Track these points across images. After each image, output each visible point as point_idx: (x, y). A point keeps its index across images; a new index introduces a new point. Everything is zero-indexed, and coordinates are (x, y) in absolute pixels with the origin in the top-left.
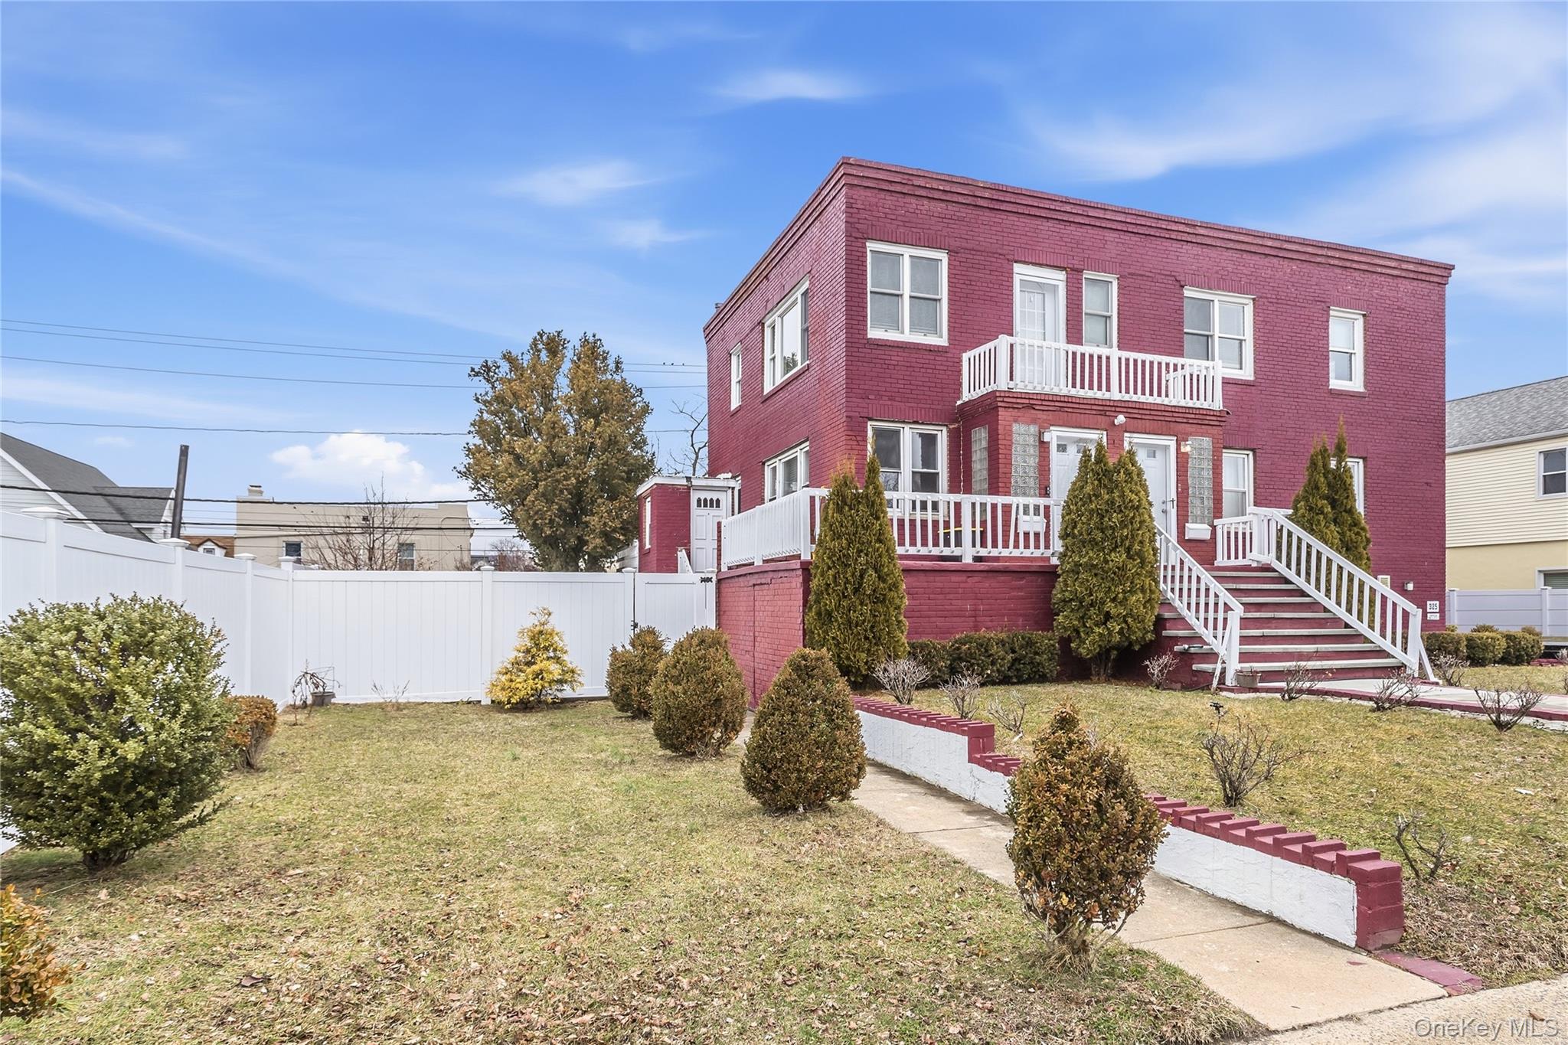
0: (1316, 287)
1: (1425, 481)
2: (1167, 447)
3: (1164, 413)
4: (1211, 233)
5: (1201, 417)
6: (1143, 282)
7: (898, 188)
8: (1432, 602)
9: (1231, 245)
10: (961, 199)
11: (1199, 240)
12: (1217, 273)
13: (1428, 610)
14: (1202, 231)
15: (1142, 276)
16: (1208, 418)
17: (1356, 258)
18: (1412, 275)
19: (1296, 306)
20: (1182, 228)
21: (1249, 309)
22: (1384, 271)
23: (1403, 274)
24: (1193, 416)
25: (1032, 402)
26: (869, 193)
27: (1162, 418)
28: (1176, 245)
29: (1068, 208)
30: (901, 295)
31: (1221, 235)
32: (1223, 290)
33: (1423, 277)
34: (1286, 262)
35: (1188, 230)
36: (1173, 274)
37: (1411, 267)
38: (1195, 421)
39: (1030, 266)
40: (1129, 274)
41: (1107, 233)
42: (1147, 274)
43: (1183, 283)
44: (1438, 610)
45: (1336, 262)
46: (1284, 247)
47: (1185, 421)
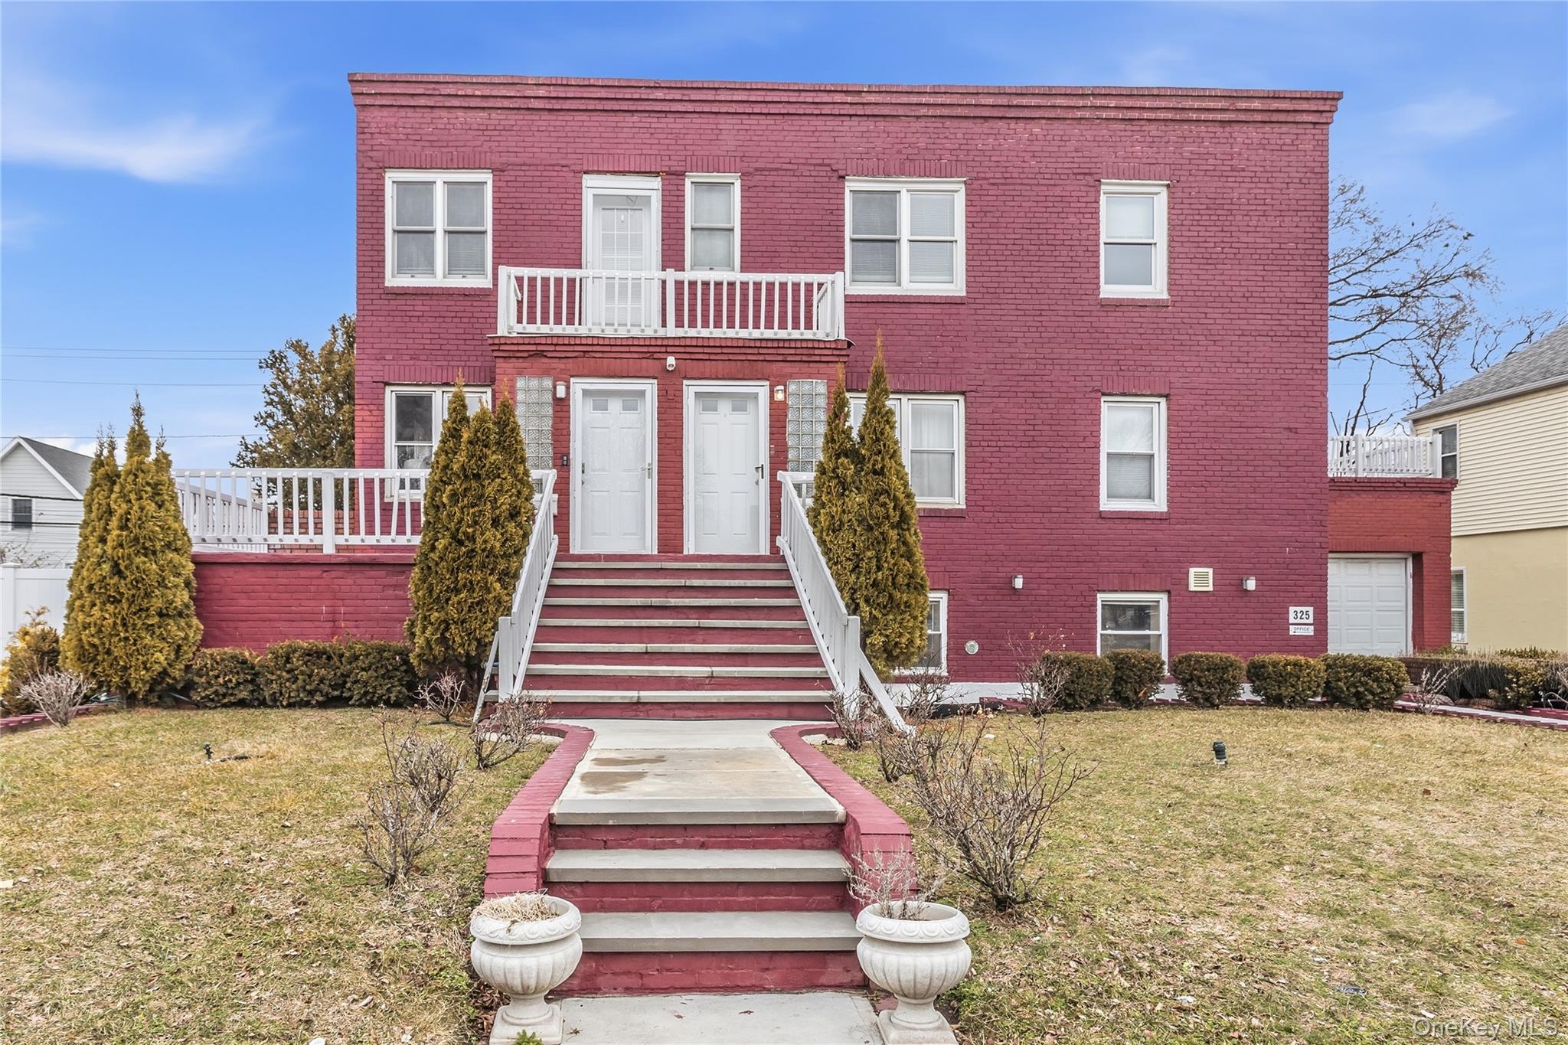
0: (1074, 154)
1: (1286, 425)
2: (755, 396)
3: (743, 350)
4: (888, 99)
5: (805, 351)
6: (779, 179)
7: (422, 101)
8: (1299, 609)
9: (923, 111)
10: (506, 103)
11: (869, 111)
12: (899, 152)
13: (1292, 620)
14: (872, 98)
15: (776, 169)
16: (817, 352)
17: (1147, 104)
18: (1258, 117)
19: (1038, 185)
20: (838, 98)
21: (960, 200)
22: (1211, 116)
23: (1242, 117)
24: (792, 351)
25: (540, 348)
26: (385, 112)
27: (743, 357)
28: (832, 122)
29: (659, 94)
30: (433, 232)
31: (905, 99)
32: (910, 175)
33: (1282, 117)
34: (1021, 124)
35: (849, 99)
36: (826, 161)
37: (1256, 104)
38: (798, 358)
39: (609, 176)
40: (757, 169)
41: (722, 119)
42: (785, 166)
43: (842, 173)
44: (1311, 621)
45: (1112, 114)
46: (1015, 103)
47: (780, 358)
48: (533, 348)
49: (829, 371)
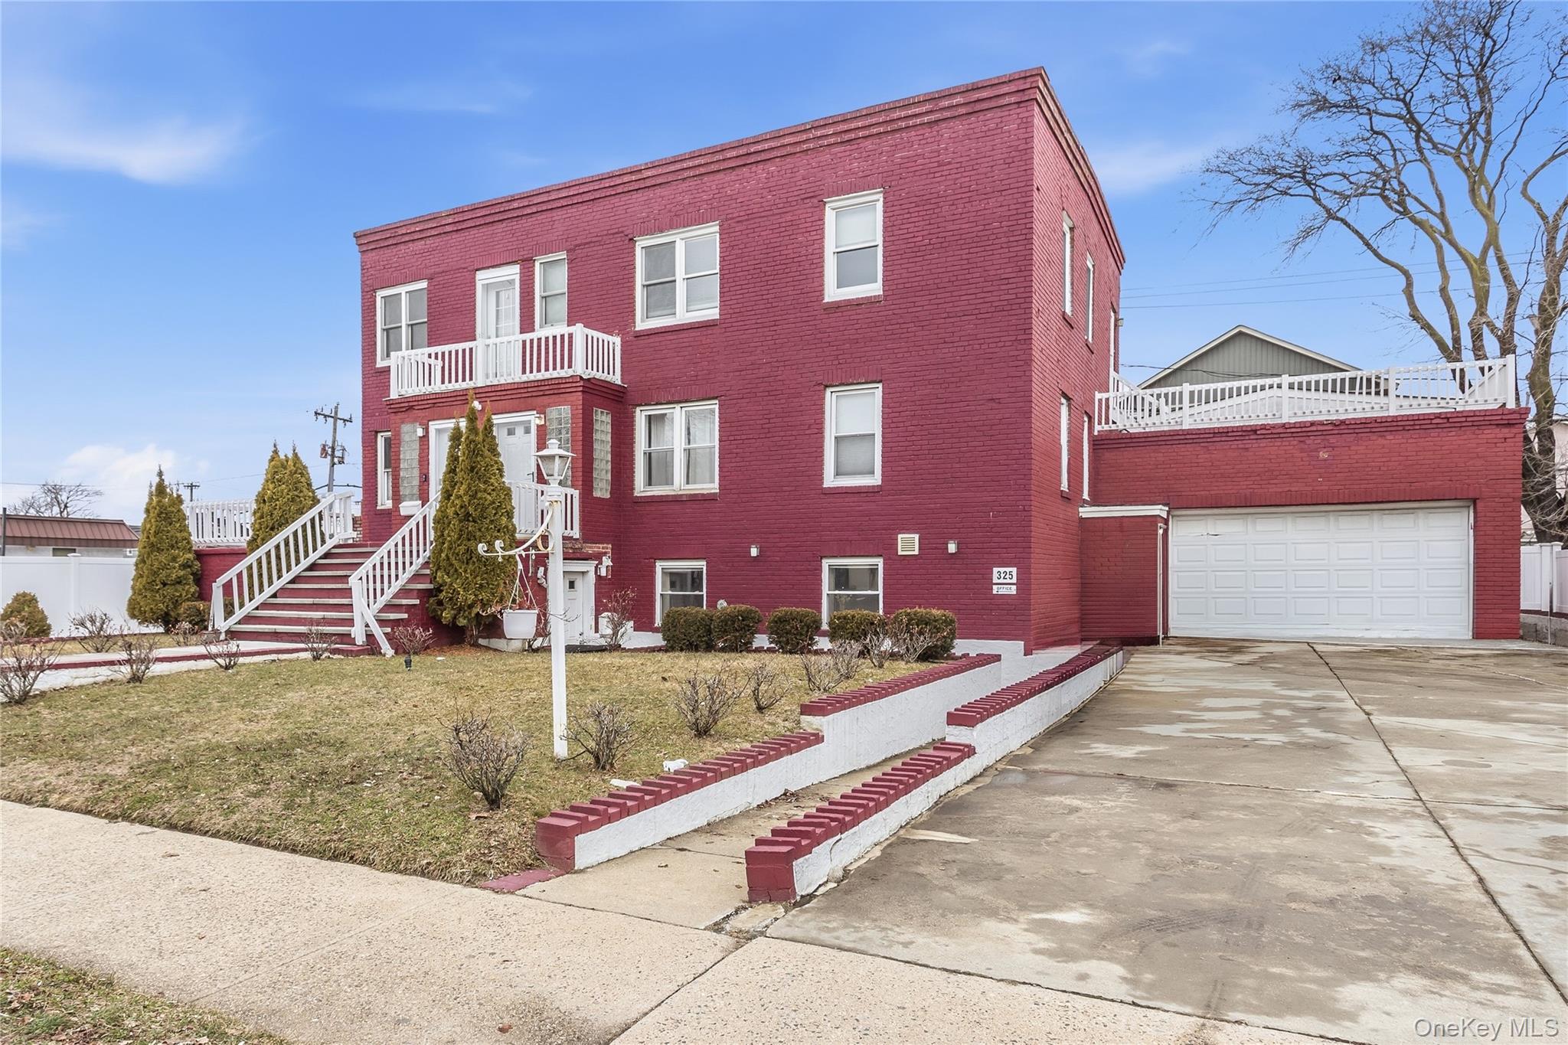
0: (803, 182)
1: (989, 397)
3: (519, 391)
4: (660, 171)
5: (556, 387)
6: (590, 249)
7: (391, 242)
8: (1002, 570)
9: (686, 174)
10: (434, 232)
11: (648, 183)
12: (670, 211)
13: (995, 580)
14: (649, 173)
15: (587, 243)
16: (562, 386)
17: (860, 124)
18: (962, 110)
19: (773, 215)
20: (626, 179)
21: (716, 239)
22: (918, 121)
23: (947, 114)
24: (547, 387)
25: (411, 404)
26: (374, 253)
27: (519, 396)
28: (624, 198)
29: (515, 205)
30: (401, 327)
31: (672, 168)
32: (677, 228)
33: (985, 105)
34: (761, 166)
35: (634, 178)
36: (620, 230)
37: (959, 100)
38: (552, 392)
39: (491, 270)
40: (576, 246)
41: (554, 213)
42: (594, 239)
43: (630, 236)
44: (1014, 580)
45: (832, 140)
46: (752, 150)
47: (541, 393)
48: (406, 404)
49: (572, 399)
